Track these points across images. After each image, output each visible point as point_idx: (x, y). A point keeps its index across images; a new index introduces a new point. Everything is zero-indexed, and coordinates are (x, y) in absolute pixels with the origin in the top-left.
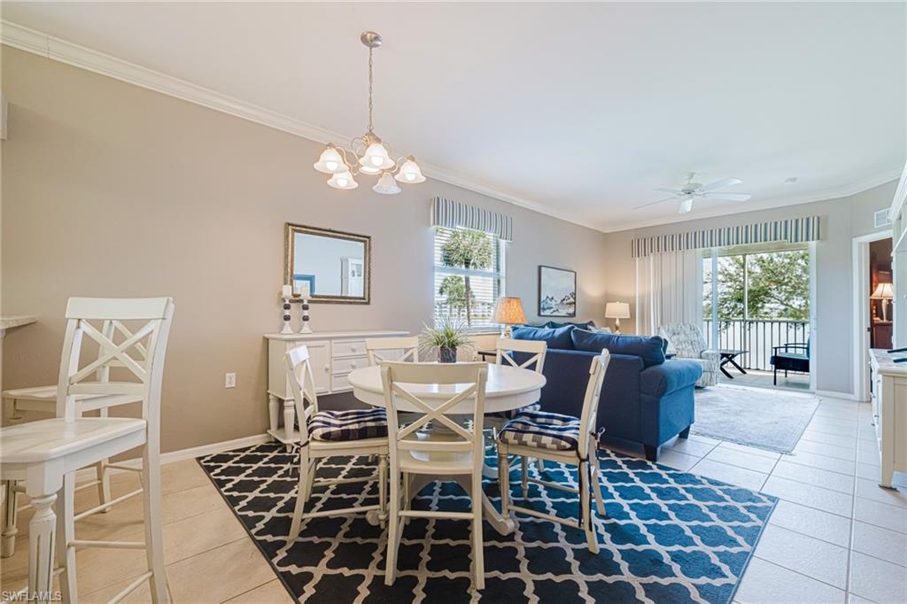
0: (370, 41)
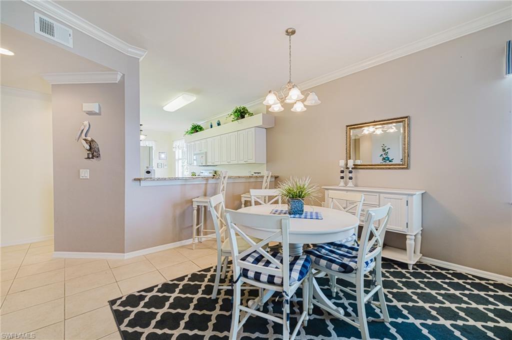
0: (291, 33)
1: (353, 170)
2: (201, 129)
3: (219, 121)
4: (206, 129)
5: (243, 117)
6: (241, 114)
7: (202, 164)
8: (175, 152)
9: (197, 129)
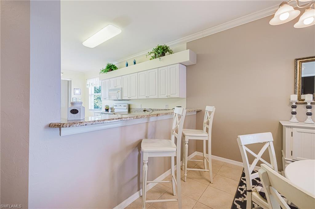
1: (312, 105)
2: (116, 68)
3: (135, 60)
4: (119, 69)
5: (163, 54)
6: (163, 51)
7: (117, 98)
8: (88, 88)
9: (112, 68)
